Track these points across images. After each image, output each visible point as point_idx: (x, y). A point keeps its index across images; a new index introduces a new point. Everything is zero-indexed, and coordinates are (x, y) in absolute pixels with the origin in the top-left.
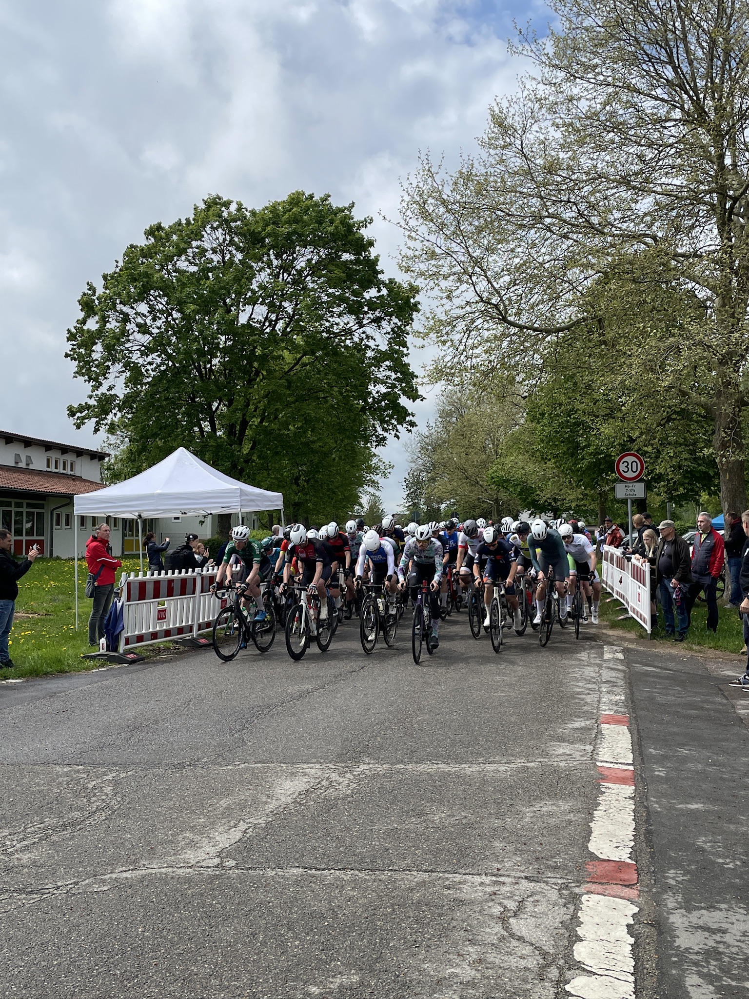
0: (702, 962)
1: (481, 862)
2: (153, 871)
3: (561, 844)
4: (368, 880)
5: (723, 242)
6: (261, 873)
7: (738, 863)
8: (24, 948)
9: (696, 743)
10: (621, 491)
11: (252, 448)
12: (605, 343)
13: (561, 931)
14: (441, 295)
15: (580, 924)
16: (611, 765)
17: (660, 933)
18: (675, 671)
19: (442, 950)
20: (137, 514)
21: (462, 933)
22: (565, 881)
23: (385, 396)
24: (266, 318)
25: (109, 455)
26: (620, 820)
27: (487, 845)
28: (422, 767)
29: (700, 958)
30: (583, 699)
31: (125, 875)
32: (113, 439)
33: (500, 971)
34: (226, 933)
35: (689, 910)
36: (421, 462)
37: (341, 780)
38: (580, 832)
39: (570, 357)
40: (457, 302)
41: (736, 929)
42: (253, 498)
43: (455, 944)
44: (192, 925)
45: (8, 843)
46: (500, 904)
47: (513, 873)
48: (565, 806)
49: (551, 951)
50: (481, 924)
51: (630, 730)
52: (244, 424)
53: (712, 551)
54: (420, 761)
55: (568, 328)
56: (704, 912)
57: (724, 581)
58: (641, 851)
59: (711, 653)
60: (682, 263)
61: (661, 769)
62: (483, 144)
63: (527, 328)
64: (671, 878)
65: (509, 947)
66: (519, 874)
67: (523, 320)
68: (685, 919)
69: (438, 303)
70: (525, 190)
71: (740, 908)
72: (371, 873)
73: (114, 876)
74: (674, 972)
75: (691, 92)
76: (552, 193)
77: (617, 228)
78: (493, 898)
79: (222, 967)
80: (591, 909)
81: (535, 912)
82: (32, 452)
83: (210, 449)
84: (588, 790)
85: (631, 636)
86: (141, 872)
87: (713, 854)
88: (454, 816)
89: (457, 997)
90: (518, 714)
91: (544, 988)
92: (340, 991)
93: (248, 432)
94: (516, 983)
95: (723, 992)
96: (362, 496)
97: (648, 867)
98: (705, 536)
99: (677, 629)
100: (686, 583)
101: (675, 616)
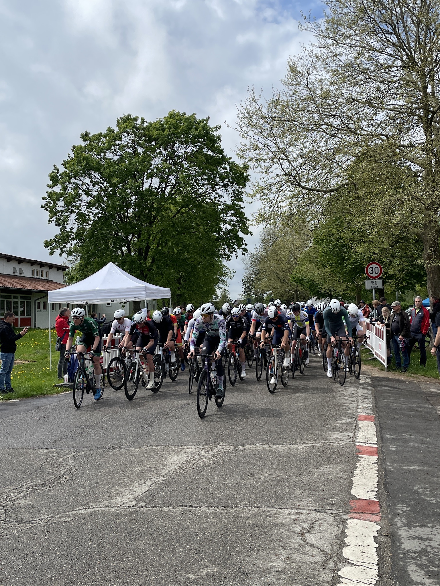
0: (418, 557)
1: (288, 502)
2: (97, 509)
3: (335, 490)
4: (223, 513)
5: (427, 138)
6: (160, 509)
7: (438, 500)
8: (22, 555)
9: (414, 431)
10: (369, 285)
11: (153, 262)
12: (358, 198)
13: (335, 541)
14: (262, 170)
15: (346, 536)
16: (364, 444)
17: (393, 541)
18: (402, 389)
19: (266, 553)
20: (85, 302)
21: (278, 543)
22: (337, 512)
23: (230, 231)
24: (160, 185)
25: (68, 268)
26: (370, 476)
27: (292, 492)
28: (254, 447)
29: (416, 555)
30: (347, 407)
31: (80, 512)
32: (70, 258)
33: (300, 564)
34: (140, 544)
35: (410, 527)
36: (251, 269)
37: (207, 455)
38: (346, 484)
39: (338, 207)
40: (271, 175)
41: (437, 538)
42: (153, 291)
43: (274, 549)
44: (120, 540)
45: (12, 494)
46: (300, 525)
47: (307, 508)
48: (337, 468)
49: (330, 552)
50: (288, 537)
51: (375, 424)
52: (148, 248)
53: (422, 319)
54: (253, 443)
55: (336, 190)
56: (418, 528)
57: (430, 337)
58: (382, 494)
59: (423, 379)
60: (403, 150)
61: (393, 446)
62: (285, 83)
63: (313, 190)
64: (399, 509)
65: (305, 550)
66: (311, 508)
67: (310, 185)
68: (407, 532)
69: (260, 176)
70: (310, 109)
72: (224, 508)
73: (74, 512)
74: (401, 563)
75: (407, 50)
76: (326, 110)
77: (364, 130)
78: (296, 522)
79: (138, 564)
80: (353, 528)
81: (320, 530)
82: (23, 266)
83: (128, 263)
84: (351, 459)
85: (376, 369)
86: (90, 510)
87: (424, 495)
88: (272, 475)
89: (274, 579)
90: (310, 416)
91: (326, 573)
92: (207, 577)
93: (150, 253)
94: (309, 571)
95: (430, 574)
96: (217, 290)
97: (386, 503)
98: (418, 310)
99: (402, 365)
100: (408, 338)
101: (401, 357)
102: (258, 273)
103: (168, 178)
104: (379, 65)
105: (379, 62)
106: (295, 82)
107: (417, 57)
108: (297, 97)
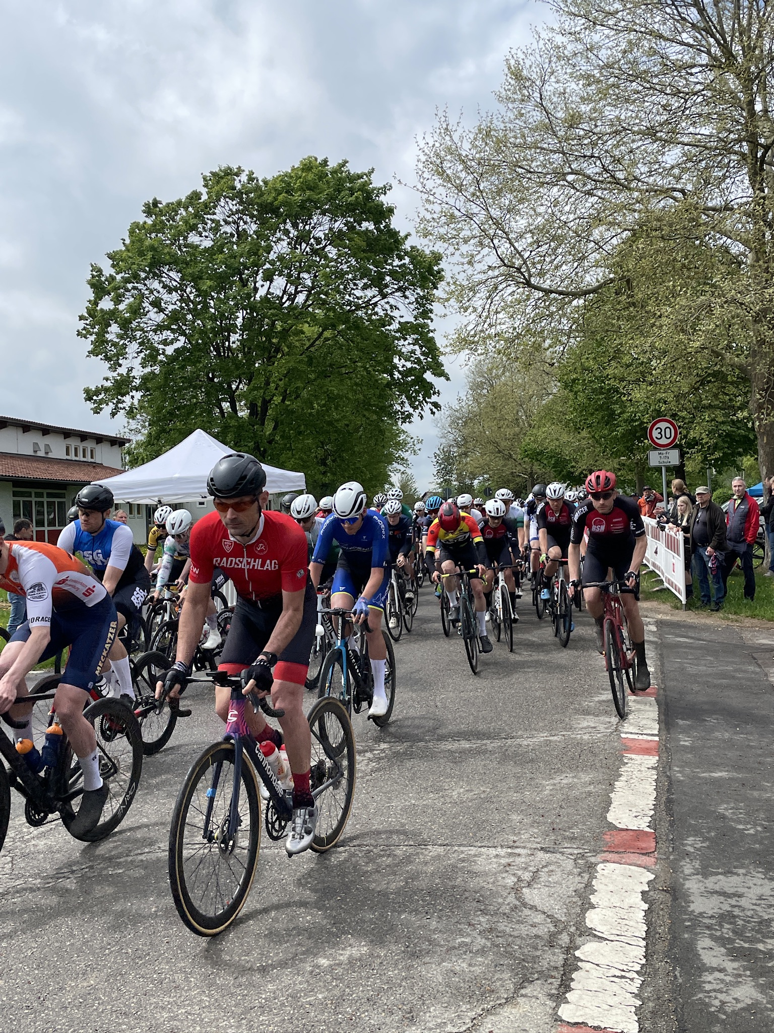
0: (716, 925)
1: (497, 835)
3: (580, 815)
4: (382, 856)
5: (755, 193)
6: (276, 851)
7: (759, 829)
10: (655, 459)
11: (275, 428)
12: (634, 304)
13: (574, 900)
14: (462, 259)
15: (593, 892)
16: (636, 737)
17: (675, 899)
18: (708, 641)
19: (454, 920)
20: (156, 499)
21: (475, 904)
22: (581, 851)
23: (409, 372)
24: (285, 292)
25: (129, 441)
26: (641, 790)
27: (504, 818)
29: (714, 922)
31: (140, 857)
32: (133, 424)
33: (510, 939)
35: (706, 876)
36: (451, 437)
37: (361, 759)
38: (600, 803)
39: (597, 322)
40: (479, 267)
41: (752, 894)
42: (274, 478)
43: (467, 914)
45: (25, 830)
46: (514, 874)
47: (529, 845)
48: (585, 777)
49: (563, 919)
50: (494, 895)
51: (657, 701)
52: (266, 403)
53: (747, 517)
55: (594, 291)
56: (720, 877)
57: (763, 548)
58: (660, 820)
59: (748, 622)
60: (712, 217)
61: (686, 739)
62: (500, 99)
63: (552, 292)
64: (689, 845)
65: (520, 916)
66: (535, 846)
67: (547, 283)
68: (701, 884)
69: (460, 268)
70: (545, 146)
71: (758, 872)
72: (385, 848)
73: (130, 859)
74: (686, 936)
75: (718, 35)
76: (574, 148)
77: (643, 182)
78: (508, 869)
80: (606, 877)
81: (549, 882)
82: (49, 440)
83: (232, 429)
84: (610, 761)
85: (666, 607)
86: (156, 855)
87: (734, 821)
88: (472, 791)
89: (464, 965)
90: (544, 689)
91: (554, 955)
92: (350, 962)
93: (270, 412)
94: (526, 950)
95: (735, 954)
96: (392, 474)
97: (667, 835)
98: (739, 501)
99: (713, 599)
100: (722, 550)
101: (711, 585)
102: (465, 444)
103: (299, 277)
104: (669, 63)
105: (667, 59)
106: (517, 96)
107: (737, 48)
108: (522, 124)
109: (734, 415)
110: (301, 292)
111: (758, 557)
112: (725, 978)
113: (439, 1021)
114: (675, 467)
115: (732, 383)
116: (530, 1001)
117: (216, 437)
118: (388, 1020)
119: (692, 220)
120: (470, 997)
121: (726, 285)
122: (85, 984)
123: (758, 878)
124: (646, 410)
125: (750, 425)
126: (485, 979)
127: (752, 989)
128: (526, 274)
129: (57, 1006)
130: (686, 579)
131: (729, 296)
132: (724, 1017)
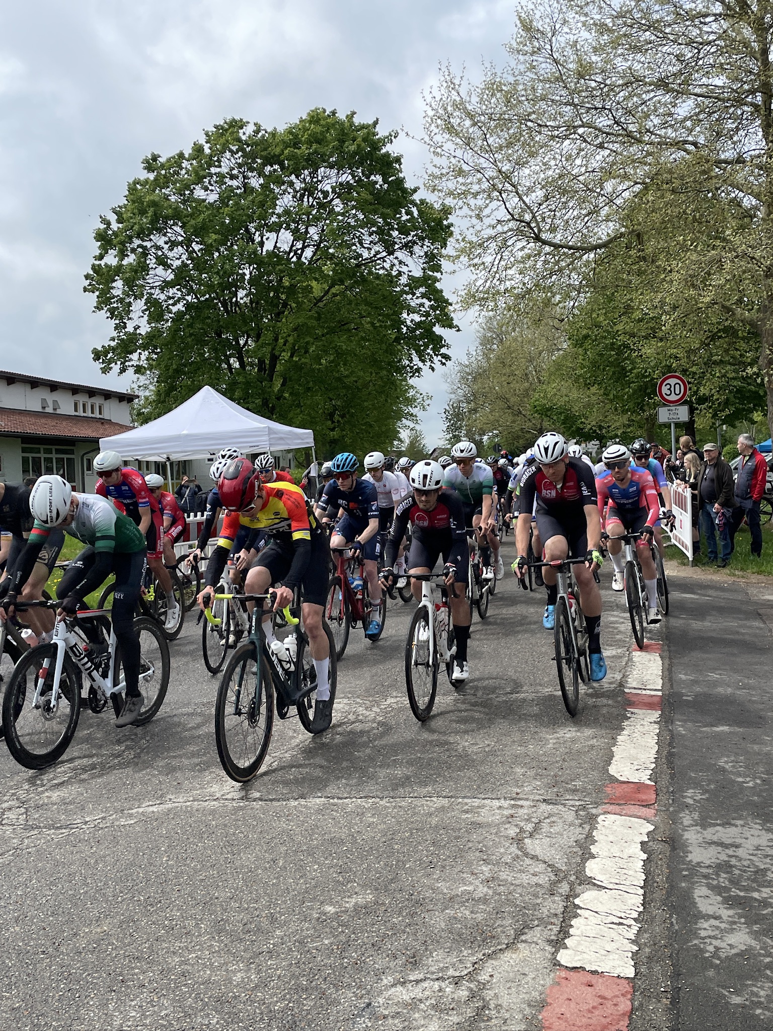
0: (713, 874)
1: (501, 787)
2: (179, 805)
3: (582, 768)
4: (389, 808)
5: (767, 145)
6: (284, 803)
7: (758, 781)
8: (52, 879)
9: (727, 667)
10: (664, 415)
11: (283, 385)
12: (644, 259)
13: (575, 850)
14: (470, 213)
15: (594, 842)
16: (639, 692)
17: (674, 849)
18: (714, 597)
19: (456, 870)
20: (165, 456)
21: (478, 854)
22: (583, 803)
23: (419, 325)
24: (292, 246)
25: (138, 397)
26: (643, 744)
27: (507, 772)
28: (450, 699)
29: (711, 871)
30: (616, 628)
31: (151, 809)
32: (143, 380)
33: (512, 888)
34: (247, 859)
35: (704, 827)
36: (461, 393)
37: (368, 713)
38: (602, 757)
39: (608, 276)
40: (487, 221)
41: (749, 845)
42: (283, 436)
43: (470, 864)
44: (215, 853)
46: (516, 825)
47: (531, 797)
48: (588, 732)
49: (564, 868)
50: (496, 845)
51: (662, 657)
52: (274, 359)
53: (755, 474)
54: (448, 693)
55: (605, 245)
56: (718, 828)
58: (661, 773)
59: (754, 578)
60: (725, 169)
61: (689, 694)
62: (511, 51)
63: (562, 247)
64: (689, 797)
65: (522, 866)
66: (537, 797)
67: (558, 238)
68: (699, 835)
70: (556, 97)
71: (756, 823)
72: (391, 800)
73: (141, 810)
74: (683, 885)
76: (585, 99)
77: (656, 135)
78: (510, 820)
79: (242, 891)
80: (607, 828)
81: (551, 832)
82: (58, 396)
83: (240, 386)
84: (613, 716)
85: (676, 563)
86: (167, 806)
87: (733, 774)
88: (477, 744)
89: (467, 913)
91: (554, 902)
92: (355, 909)
93: (278, 368)
94: (527, 898)
95: (731, 902)
96: (401, 431)
97: (668, 787)
98: (747, 458)
99: (719, 555)
100: (729, 507)
101: (718, 542)
102: (474, 398)
103: (307, 232)
104: (682, 13)
105: (681, 7)
106: (528, 48)
108: (533, 76)
109: (744, 371)
110: (308, 246)
111: (766, 513)
112: (720, 925)
113: (442, 965)
114: (685, 423)
115: (743, 338)
116: (530, 947)
117: (224, 394)
118: (392, 964)
119: (704, 172)
120: (472, 943)
121: (737, 240)
122: (99, 930)
123: (756, 829)
124: (656, 366)
125: (759, 380)
126: (487, 925)
127: (747, 936)
128: (536, 230)
129: (72, 950)
130: (694, 536)
131: (739, 250)
132: (718, 962)
